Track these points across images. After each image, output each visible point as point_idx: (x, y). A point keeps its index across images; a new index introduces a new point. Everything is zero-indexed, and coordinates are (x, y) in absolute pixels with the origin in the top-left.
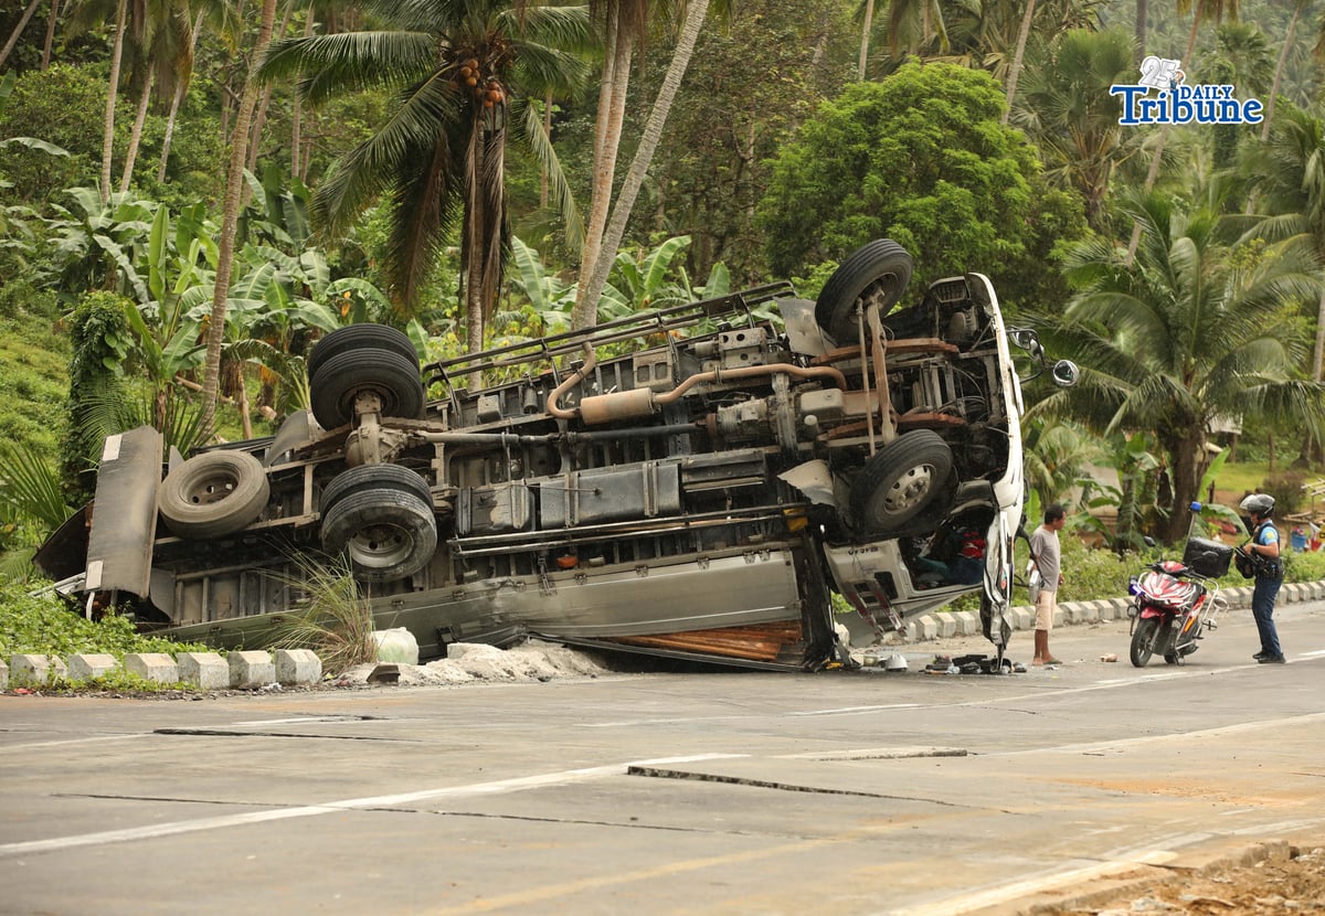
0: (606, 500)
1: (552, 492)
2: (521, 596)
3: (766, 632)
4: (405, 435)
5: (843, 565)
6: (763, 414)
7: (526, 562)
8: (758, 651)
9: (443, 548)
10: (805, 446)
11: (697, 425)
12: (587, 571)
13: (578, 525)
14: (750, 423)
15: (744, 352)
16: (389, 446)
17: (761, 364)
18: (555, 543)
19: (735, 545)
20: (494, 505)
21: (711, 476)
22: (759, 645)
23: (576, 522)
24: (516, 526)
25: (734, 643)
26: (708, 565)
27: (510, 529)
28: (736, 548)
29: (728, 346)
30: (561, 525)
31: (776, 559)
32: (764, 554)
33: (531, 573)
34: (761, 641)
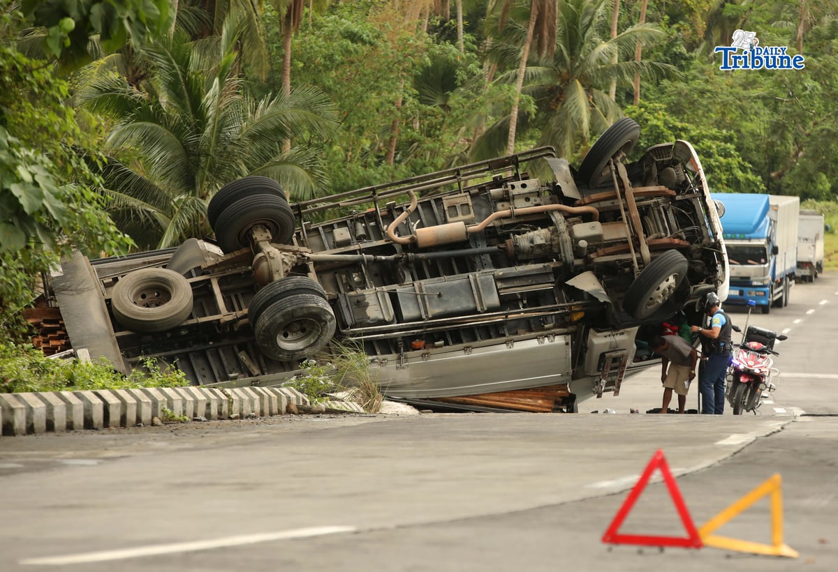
0: (447, 301)
1: (406, 295)
2: (383, 369)
3: (544, 393)
4: (295, 256)
5: (600, 345)
6: (549, 240)
7: (388, 346)
8: (540, 406)
9: (339, 336)
10: (578, 262)
11: (499, 247)
12: (431, 351)
13: (431, 319)
14: (540, 246)
15: (526, 196)
16: (287, 264)
17: (539, 205)
18: (415, 331)
19: (532, 331)
20: (367, 305)
21: (517, 283)
22: (540, 402)
23: (430, 316)
24: (387, 319)
25: (523, 401)
26: (512, 345)
27: (383, 322)
28: (533, 334)
29: (515, 192)
30: (420, 319)
31: (559, 340)
32: (551, 337)
33: (391, 353)
34: (542, 399)
